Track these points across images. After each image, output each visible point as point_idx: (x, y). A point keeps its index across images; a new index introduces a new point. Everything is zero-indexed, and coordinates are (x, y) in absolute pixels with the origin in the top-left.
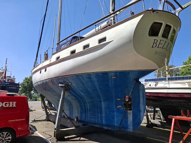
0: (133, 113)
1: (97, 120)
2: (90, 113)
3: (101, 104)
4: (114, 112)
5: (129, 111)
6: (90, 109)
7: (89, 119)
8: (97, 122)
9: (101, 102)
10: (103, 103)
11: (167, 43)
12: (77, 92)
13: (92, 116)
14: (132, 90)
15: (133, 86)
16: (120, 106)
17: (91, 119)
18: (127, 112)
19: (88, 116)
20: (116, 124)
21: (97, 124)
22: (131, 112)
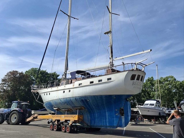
0: (125, 117)
1: (103, 124)
2: (98, 120)
3: (106, 114)
4: (114, 118)
5: (122, 117)
6: (97, 117)
7: (97, 124)
8: (103, 125)
9: (106, 112)
10: (107, 113)
11: (139, 82)
12: (91, 106)
13: (99, 121)
14: (124, 104)
15: (124, 103)
16: (117, 114)
17: (99, 124)
18: (121, 117)
19: (96, 122)
20: (115, 125)
21: (103, 126)
22: (124, 117)
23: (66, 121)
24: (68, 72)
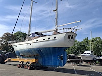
8: (50, 65)
10: (52, 58)
12: (43, 53)
14: (63, 53)
20: (57, 65)
23: (28, 62)
24: (30, 33)
